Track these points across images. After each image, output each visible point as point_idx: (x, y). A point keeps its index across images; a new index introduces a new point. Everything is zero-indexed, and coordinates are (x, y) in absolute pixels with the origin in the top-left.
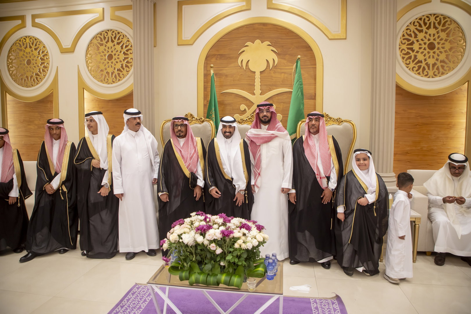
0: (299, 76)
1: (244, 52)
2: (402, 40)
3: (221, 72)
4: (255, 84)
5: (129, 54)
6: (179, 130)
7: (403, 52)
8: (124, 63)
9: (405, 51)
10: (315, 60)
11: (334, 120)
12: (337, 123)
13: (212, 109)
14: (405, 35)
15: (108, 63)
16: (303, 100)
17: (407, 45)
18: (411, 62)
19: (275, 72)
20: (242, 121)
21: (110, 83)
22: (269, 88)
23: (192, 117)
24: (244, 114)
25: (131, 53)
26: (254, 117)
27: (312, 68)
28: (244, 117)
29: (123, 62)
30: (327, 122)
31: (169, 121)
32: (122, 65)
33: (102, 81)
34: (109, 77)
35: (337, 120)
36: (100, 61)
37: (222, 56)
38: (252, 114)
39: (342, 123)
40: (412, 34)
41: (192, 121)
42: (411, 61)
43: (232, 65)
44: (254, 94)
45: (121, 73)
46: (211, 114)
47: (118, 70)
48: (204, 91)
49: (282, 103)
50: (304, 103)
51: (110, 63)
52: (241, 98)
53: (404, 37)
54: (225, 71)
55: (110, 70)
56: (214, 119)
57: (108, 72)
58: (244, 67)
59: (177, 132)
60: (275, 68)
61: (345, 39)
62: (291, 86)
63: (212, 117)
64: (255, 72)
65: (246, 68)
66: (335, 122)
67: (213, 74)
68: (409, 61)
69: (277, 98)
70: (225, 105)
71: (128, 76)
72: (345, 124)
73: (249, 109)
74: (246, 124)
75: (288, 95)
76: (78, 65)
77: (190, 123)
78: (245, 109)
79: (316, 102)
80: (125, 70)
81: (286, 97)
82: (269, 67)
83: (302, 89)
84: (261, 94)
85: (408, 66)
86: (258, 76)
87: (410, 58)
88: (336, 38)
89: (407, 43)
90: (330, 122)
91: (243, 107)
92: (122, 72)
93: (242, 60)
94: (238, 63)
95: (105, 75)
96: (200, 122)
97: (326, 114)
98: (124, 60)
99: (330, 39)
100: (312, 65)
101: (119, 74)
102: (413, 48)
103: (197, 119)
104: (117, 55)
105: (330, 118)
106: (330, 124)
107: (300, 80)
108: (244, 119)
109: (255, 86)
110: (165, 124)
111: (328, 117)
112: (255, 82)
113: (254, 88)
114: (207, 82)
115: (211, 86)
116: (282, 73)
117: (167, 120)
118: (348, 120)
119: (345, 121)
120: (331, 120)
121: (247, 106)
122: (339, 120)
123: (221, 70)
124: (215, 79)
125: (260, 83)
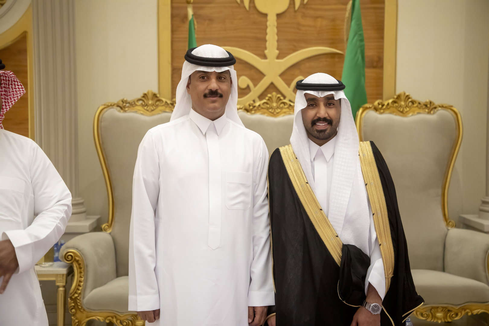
0: (358, 25)
3: (201, 12)
4: (268, 37)
11: (419, 106)
12: (427, 110)
16: (363, 69)
19: (304, 16)
20: (251, 107)
23: (156, 99)
26: (272, 99)
27: (375, 8)
28: (247, 100)
30: (408, 109)
31: (111, 105)
35: (426, 106)
38: (269, 95)
39: (436, 110)
41: (157, 106)
44: (265, 57)
50: (366, 74)
54: (207, 11)
58: (246, 4)
60: (304, 8)
62: (332, 44)
64: (266, 15)
65: (250, 7)
66: (421, 110)
67: (193, 15)
69: (308, 65)
72: (441, 111)
73: (255, 85)
74: (260, 113)
75: (328, 59)
77: (152, 110)
78: (248, 86)
79: (382, 74)
82: (292, 6)
84: (278, 57)
86: (272, 21)
90: (413, 109)
91: (243, 81)
97: (405, 94)
103: (166, 102)
105: (413, 102)
106: (414, 112)
107: (360, 33)
108: (255, 105)
109: (266, 41)
110: (103, 111)
111: (410, 100)
112: (266, 34)
113: (265, 45)
114: (173, 32)
115: (187, 40)
116: (317, 17)
117: (107, 104)
118: (447, 105)
119: (441, 106)
120: (415, 105)
121: (252, 79)
122: (430, 106)
123: (201, 8)
124: (196, 27)
125: (276, 35)
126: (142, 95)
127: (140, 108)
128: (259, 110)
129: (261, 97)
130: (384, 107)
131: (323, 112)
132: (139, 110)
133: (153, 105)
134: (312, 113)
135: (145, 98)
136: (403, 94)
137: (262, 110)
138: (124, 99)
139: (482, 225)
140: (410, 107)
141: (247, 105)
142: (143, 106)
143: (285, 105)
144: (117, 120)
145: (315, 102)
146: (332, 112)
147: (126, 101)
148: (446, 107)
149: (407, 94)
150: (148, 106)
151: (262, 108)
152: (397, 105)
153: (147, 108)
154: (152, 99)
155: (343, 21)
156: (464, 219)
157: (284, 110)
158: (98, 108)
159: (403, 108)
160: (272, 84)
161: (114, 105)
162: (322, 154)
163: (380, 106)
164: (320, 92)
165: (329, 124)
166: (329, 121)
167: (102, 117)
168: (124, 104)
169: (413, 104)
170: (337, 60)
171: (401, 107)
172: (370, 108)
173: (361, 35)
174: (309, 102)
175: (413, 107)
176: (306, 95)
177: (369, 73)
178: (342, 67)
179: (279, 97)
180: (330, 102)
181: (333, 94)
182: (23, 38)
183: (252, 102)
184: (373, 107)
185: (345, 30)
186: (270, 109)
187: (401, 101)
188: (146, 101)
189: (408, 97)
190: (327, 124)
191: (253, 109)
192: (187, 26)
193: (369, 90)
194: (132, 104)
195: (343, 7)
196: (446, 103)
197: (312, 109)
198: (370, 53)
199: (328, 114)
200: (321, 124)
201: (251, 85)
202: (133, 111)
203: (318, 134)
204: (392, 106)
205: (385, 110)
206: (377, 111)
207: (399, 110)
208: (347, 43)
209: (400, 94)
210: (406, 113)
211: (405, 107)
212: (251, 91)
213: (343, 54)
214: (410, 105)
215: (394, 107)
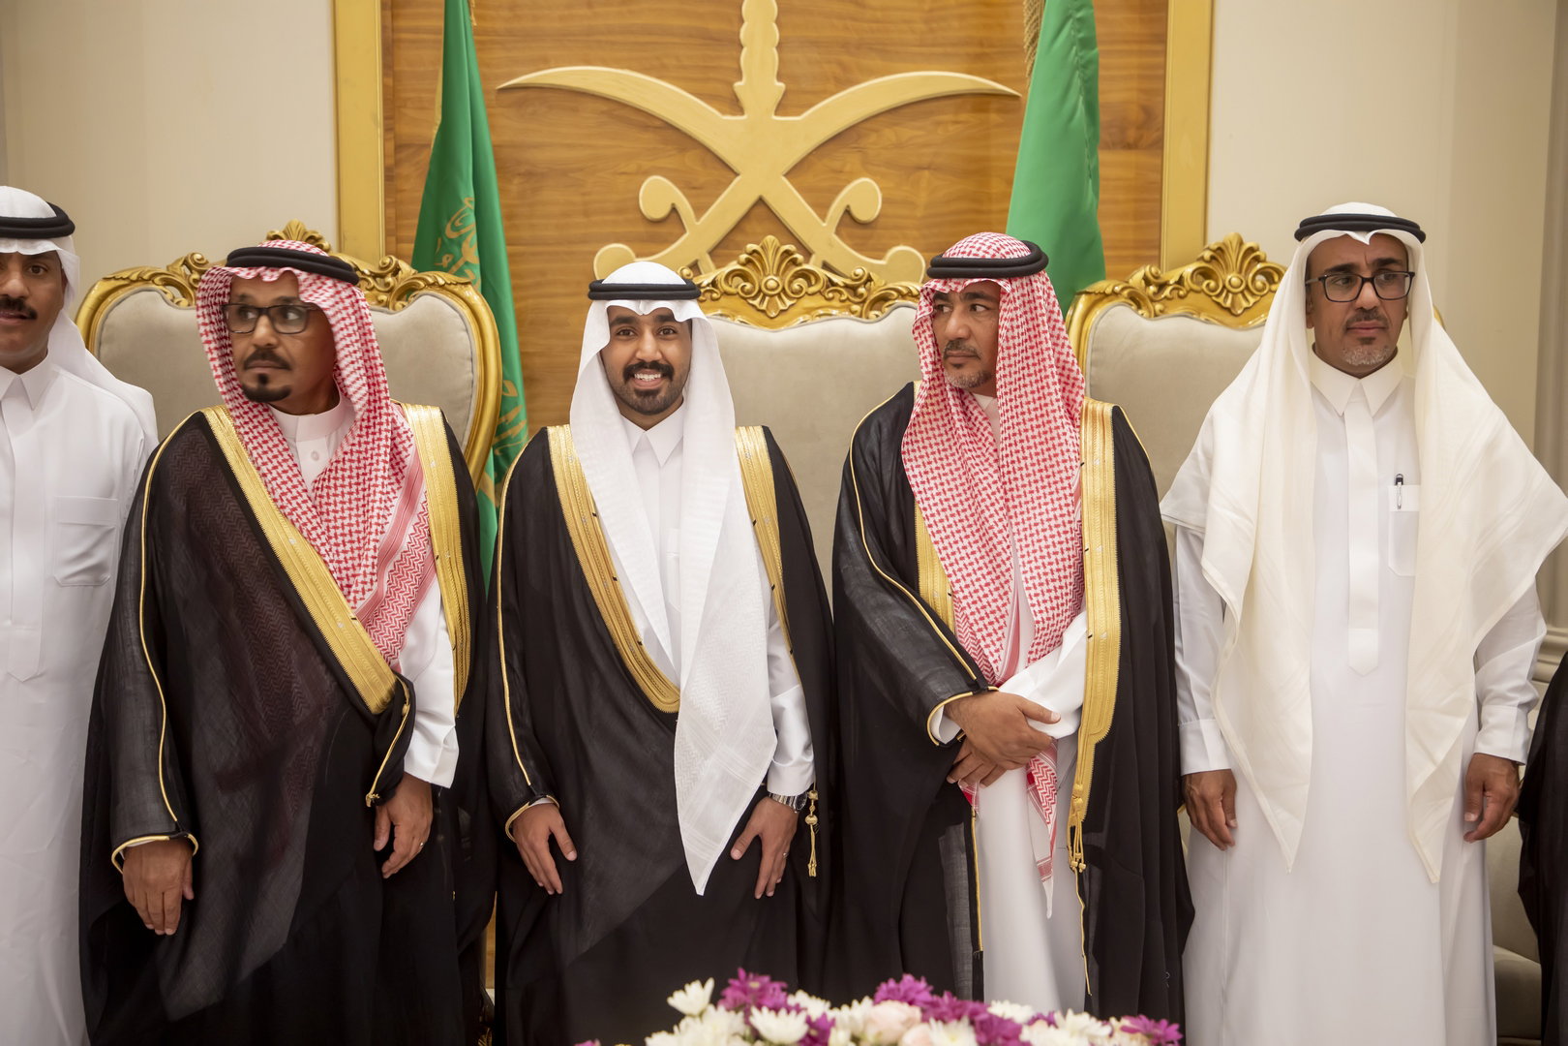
4: (743, 33)
6: (263, 343)
13: (461, 203)
16: (1093, 153)
22: (841, 64)
24: (668, 241)
26: (761, 260)
30: (1252, 300)
31: (140, 279)
38: (751, 246)
44: (735, 105)
46: (454, 235)
48: (385, 75)
49: (920, 168)
50: (1103, 172)
52: (645, 127)
56: (475, 274)
59: (246, 365)
62: (979, 58)
63: (461, 263)
69: (889, 135)
70: (529, 175)
73: (699, 210)
75: (963, 117)
78: (674, 210)
79: (1159, 170)
81: (952, 128)
83: (1089, 72)
84: (781, 108)
91: (657, 194)
96: (384, 297)
97: (1241, 243)
105: (1269, 275)
107: (1079, 15)
109: (739, 46)
110: (104, 308)
111: (1259, 266)
112: (742, 21)
113: (737, 60)
117: (126, 274)
121: (688, 187)
125: (775, 26)
128: (713, 300)
129: (720, 251)
130: (1167, 292)
131: (649, 347)
134: (624, 350)
136: (1235, 244)
137: (724, 300)
138: (191, 257)
140: (1259, 293)
143: (810, 285)
146: (671, 350)
147: (199, 263)
149: (1247, 245)
151: (726, 293)
152: (1212, 284)
157: (807, 302)
159: (1235, 294)
160: (761, 202)
161: (151, 278)
162: (650, 449)
163: (1152, 289)
164: (642, 303)
165: (664, 375)
166: (665, 369)
168: (196, 276)
169: (1269, 279)
170: (994, 117)
171: (1229, 292)
172: (1115, 294)
173: (1080, 20)
174: (617, 327)
177: (1113, 164)
178: (1015, 146)
179: (787, 253)
180: (665, 324)
184: (1125, 293)
186: (754, 298)
187: (1227, 269)
189: (1252, 255)
190: (660, 376)
193: (1109, 230)
197: (625, 341)
198: (1115, 93)
199: (662, 352)
200: (646, 377)
201: (685, 208)
203: (639, 400)
204: (1195, 287)
205: (1168, 303)
206: (1139, 307)
207: (1218, 304)
208: (1033, 54)
209: (1224, 244)
210: (1246, 313)
211: (1242, 292)
212: (684, 231)
213: (1015, 97)
214: (1259, 284)
215: (1203, 291)
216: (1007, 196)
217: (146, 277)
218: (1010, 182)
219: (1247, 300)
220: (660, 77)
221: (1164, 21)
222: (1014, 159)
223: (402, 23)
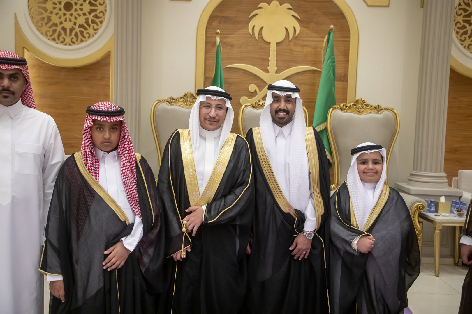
0: (332, 51)
1: (257, 16)
2: (458, 10)
3: (225, 40)
4: (270, 58)
5: (98, 5)
7: (458, 25)
8: (91, 17)
9: (460, 24)
10: (348, 31)
11: (371, 108)
12: (376, 111)
14: (462, 3)
15: (65, 14)
16: (334, 82)
17: (463, 17)
18: (467, 38)
19: (295, 45)
20: (257, 105)
21: (68, 44)
22: (288, 64)
23: (193, 97)
24: (254, 96)
25: (100, 4)
27: (343, 41)
28: (254, 100)
29: (88, 16)
30: (363, 110)
31: (163, 101)
32: (87, 19)
33: (54, 40)
34: (66, 35)
35: (376, 108)
36: (53, 10)
37: (226, 19)
39: (382, 111)
40: (470, 3)
42: (467, 36)
43: (241, 32)
44: (267, 71)
45: (85, 32)
47: (81, 26)
49: (302, 84)
50: (336, 85)
51: (68, 16)
52: (251, 75)
53: (460, 7)
54: (229, 40)
55: (68, 25)
57: (65, 27)
58: (256, 35)
60: (295, 39)
61: (388, 6)
62: (314, 64)
64: (269, 43)
65: (258, 38)
66: (372, 110)
67: (219, 42)
68: (465, 37)
69: (296, 78)
70: (229, 84)
71: (96, 36)
72: (385, 112)
73: (260, 91)
75: (311, 75)
76: (15, 13)
77: (190, 105)
78: (256, 91)
79: (347, 85)
80: (91, 27)
82: (287, 38)
83: (334, 67)
84: (276, 72)
85: (462, 43)
86: (273, 48)
87: (466, 33)
88: (377, 4)
89: (463, 14)
90: (367, 110)
91: (252, 88)
92: (86, 29)
93: (254, 27)
94: (248, 29)
95: (60, 32)
97: (362, 99)
98: (90, 13)
99: (369, 6)
100: (343, 37)
101: (82, 33)
102: (470, 20)
104: (78, 5)
105: (367, 105)
106: (367, 112)
107: (332, 57)
108: (259, 103)
109: (269, 61)
110: (157, 105)
111: (365, 104)
112: (269, 56)
113: (268, 63)
114: (206, 53)
115: (216, 58)
116: (304, 46)
117: (160, 100)
118: (389, 108)
119: (386, 108)
120: (368, 108)
121: (258, 86)
122: (378, 108)
123: (226, 37)
124: (221, 50)
125: (276, 57)
126: (184, 95)
127: (182, 103)
128: (262, 107)
130: (347, 108)
131: (283, 105)
132: (182, 105)
133: (191, 101)
134: (276, 106)
135: (186, 97)
136: (360, 99)
138: (171, 97)
139: (409, 189)
140: (365, 109)
141: (254, 103)
142: (184, 101)
144: (166, 111)
145: (278, 99)
146: (289, 106)
147: (173, 98)
148: (389, 109)
149: (363, 100)
150: (187, 102)
152: (356, 107)
153: (186, 103)
154: (190, 98)
155: (322, 49)
156: (398, 185)
158: (154, 102)
159: (360, 109)
161: (164, 101)
162: (283, 133)
163: (345, 107)
164: (282, 92)
165: (286, 114)
166: (287, 112)
167: (157, 107)
168: (172, 100)
169: (367, 106)
170: (316, 75)
171: (359, 108)
172: (337, 108)
173: (332, 58)
174: (274, 99)
175: (367, 108)
176: (273, 93)
177: (338, 84)
178: (320, 80)
180: (288, 99)
181: (291, 94)
182: (108, 56)
183: (257, 101)
184: (340, 108)
185: (322, 55)
187: (359, 104)
188: (186, 99)
189: (363, 102)
190: (285, 114)
191: (258, 106)
192: (215, 49)
193: (337, 96)
194: (177, 101)
195: (322, 39)
196: (389, 106)
197: (276, 103)
198: (339, 71)
199: (286, 107)
200: (281, 114)
201: (258, 90)
202: (177, 105)
203: (279, 120)
204: (353, 107)
205: (348, 110)
206: (342, 110)
207: (357, 110)
208: (323, 64)
209: (358, 99)
210: (362, 112)
211: (362, 108)
212: (257, 94)
213: (320, 71)
214: (365, 107)
215: (354, 108)
216: (318, 90)
217: (164, 100)
218: (318, 87)
219: (362, 110)
220: (254, 66)
221: (348, 58)
222: (319, 82)
223: (207, 56)
